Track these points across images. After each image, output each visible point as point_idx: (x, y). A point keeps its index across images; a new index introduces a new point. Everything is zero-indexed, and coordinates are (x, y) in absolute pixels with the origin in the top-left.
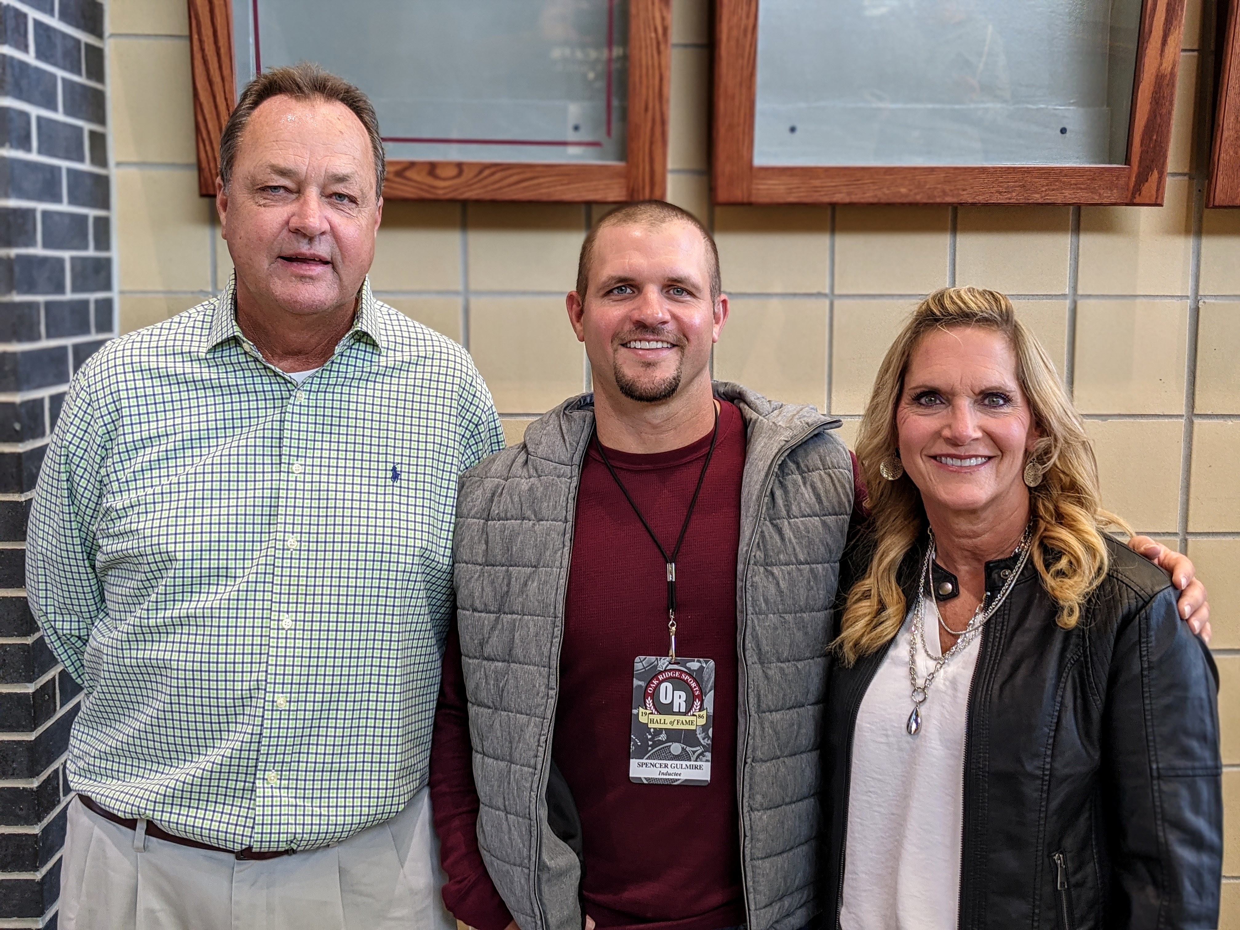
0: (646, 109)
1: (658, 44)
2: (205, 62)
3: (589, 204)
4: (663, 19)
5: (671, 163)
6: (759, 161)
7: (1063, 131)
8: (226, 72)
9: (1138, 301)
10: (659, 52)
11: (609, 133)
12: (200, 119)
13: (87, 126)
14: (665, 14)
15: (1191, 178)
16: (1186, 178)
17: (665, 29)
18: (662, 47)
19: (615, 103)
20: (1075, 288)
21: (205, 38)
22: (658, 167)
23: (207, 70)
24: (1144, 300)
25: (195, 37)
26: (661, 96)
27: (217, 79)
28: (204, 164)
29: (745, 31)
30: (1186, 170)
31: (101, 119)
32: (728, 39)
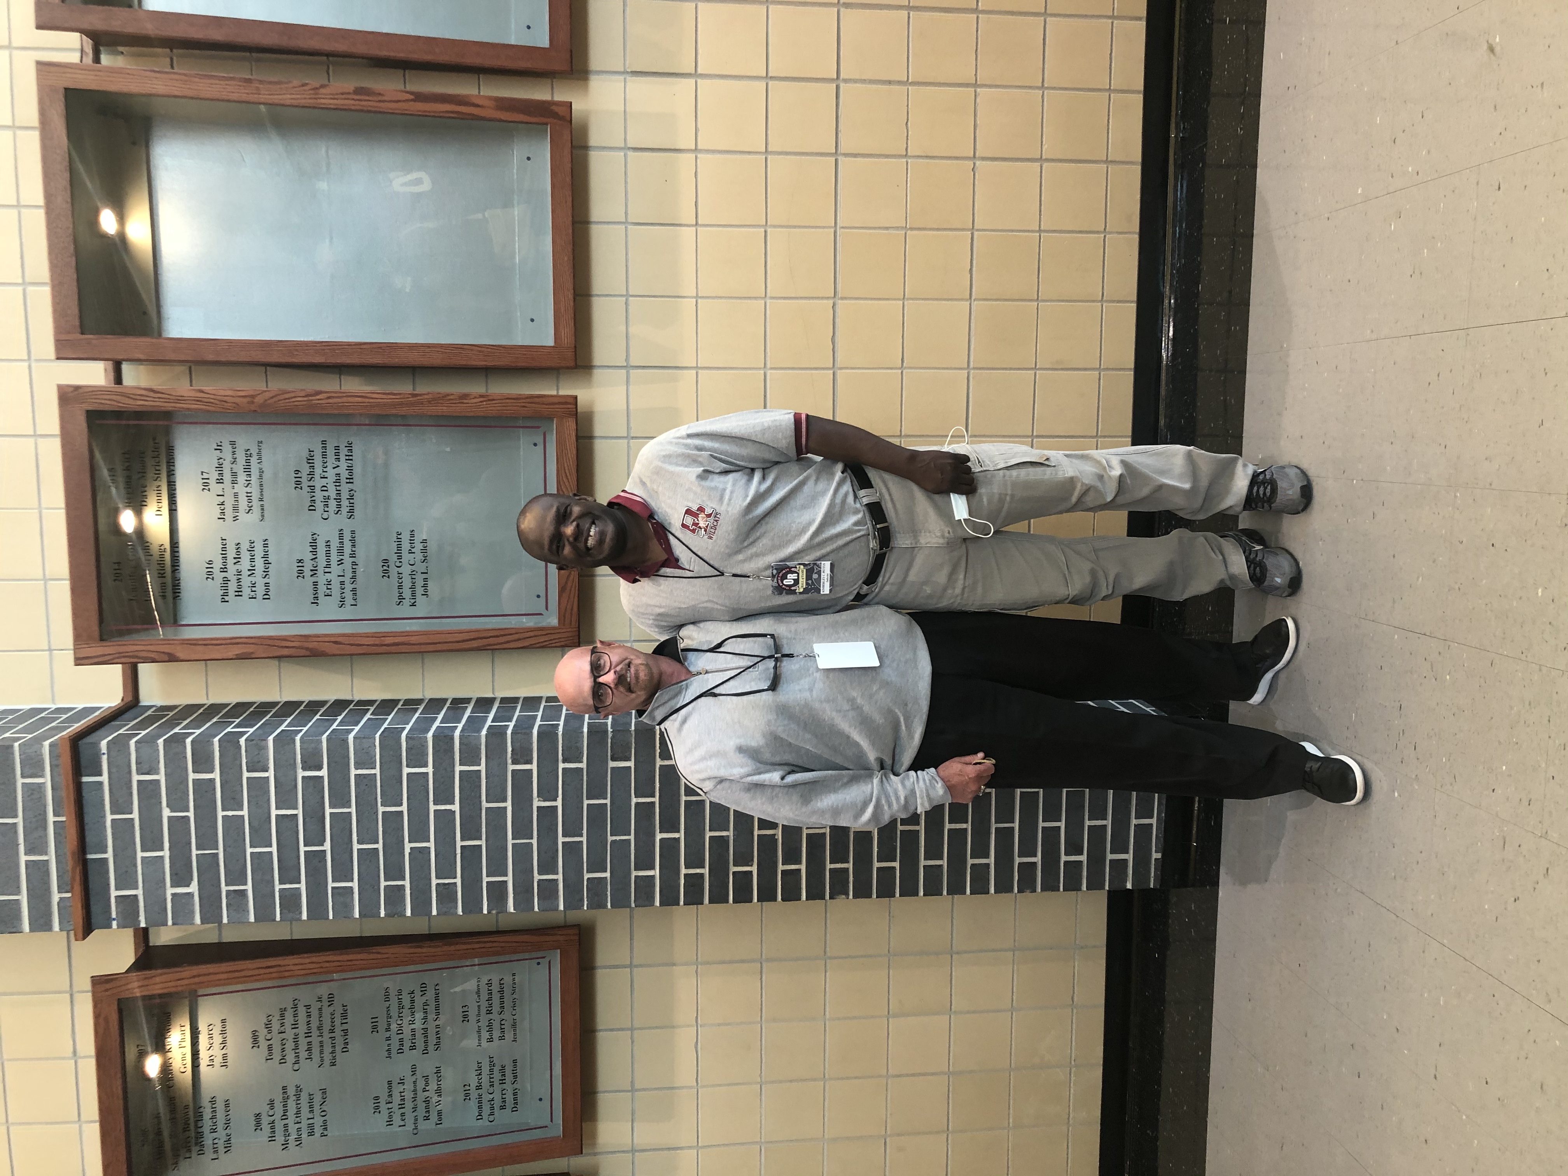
0: (524, 407)
1: (489, 400)
2: (508, 642)
3: (578, 438)
4: (475, 398)
5: (554, 393)
6: (551, 342)
7: (529, 159)
8: (514, 632)
9: (628, 110)
10: (494, 400)
11: (538, 427)
12: (538, 645)
13: (543, 704)
14: (473, 397)
15: (555, 78)
16: (554, 80)
17: (481, 396)
18: (491, 398)
19: (520, 423)
20: (620, 149)
21: (496, 642)
22: (556, 400)
23: (512, 641)
24: (627, 105)
25: (495, 647)
26: (517, 398)
27: (516, 637)
28: (562, 644)
29: (480, 351)
30: (549, 81)
31: (540, 699)
32: (486, 361)
